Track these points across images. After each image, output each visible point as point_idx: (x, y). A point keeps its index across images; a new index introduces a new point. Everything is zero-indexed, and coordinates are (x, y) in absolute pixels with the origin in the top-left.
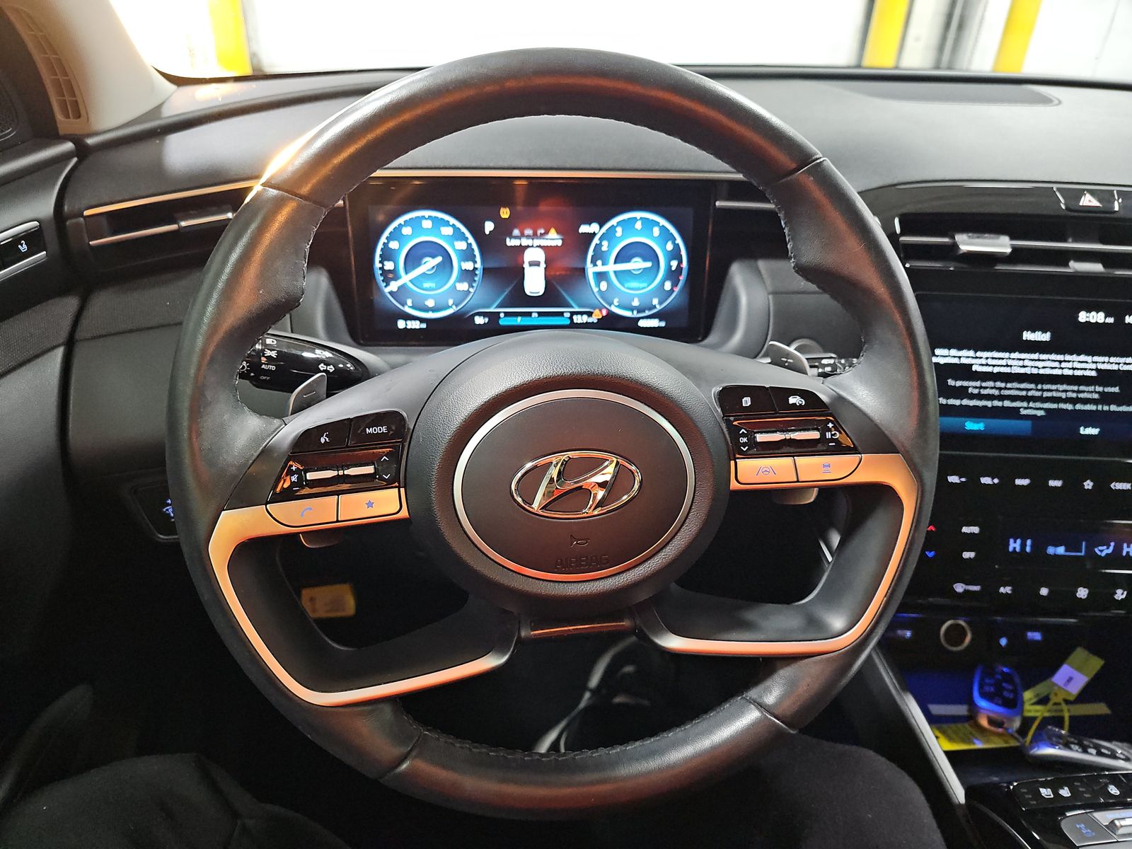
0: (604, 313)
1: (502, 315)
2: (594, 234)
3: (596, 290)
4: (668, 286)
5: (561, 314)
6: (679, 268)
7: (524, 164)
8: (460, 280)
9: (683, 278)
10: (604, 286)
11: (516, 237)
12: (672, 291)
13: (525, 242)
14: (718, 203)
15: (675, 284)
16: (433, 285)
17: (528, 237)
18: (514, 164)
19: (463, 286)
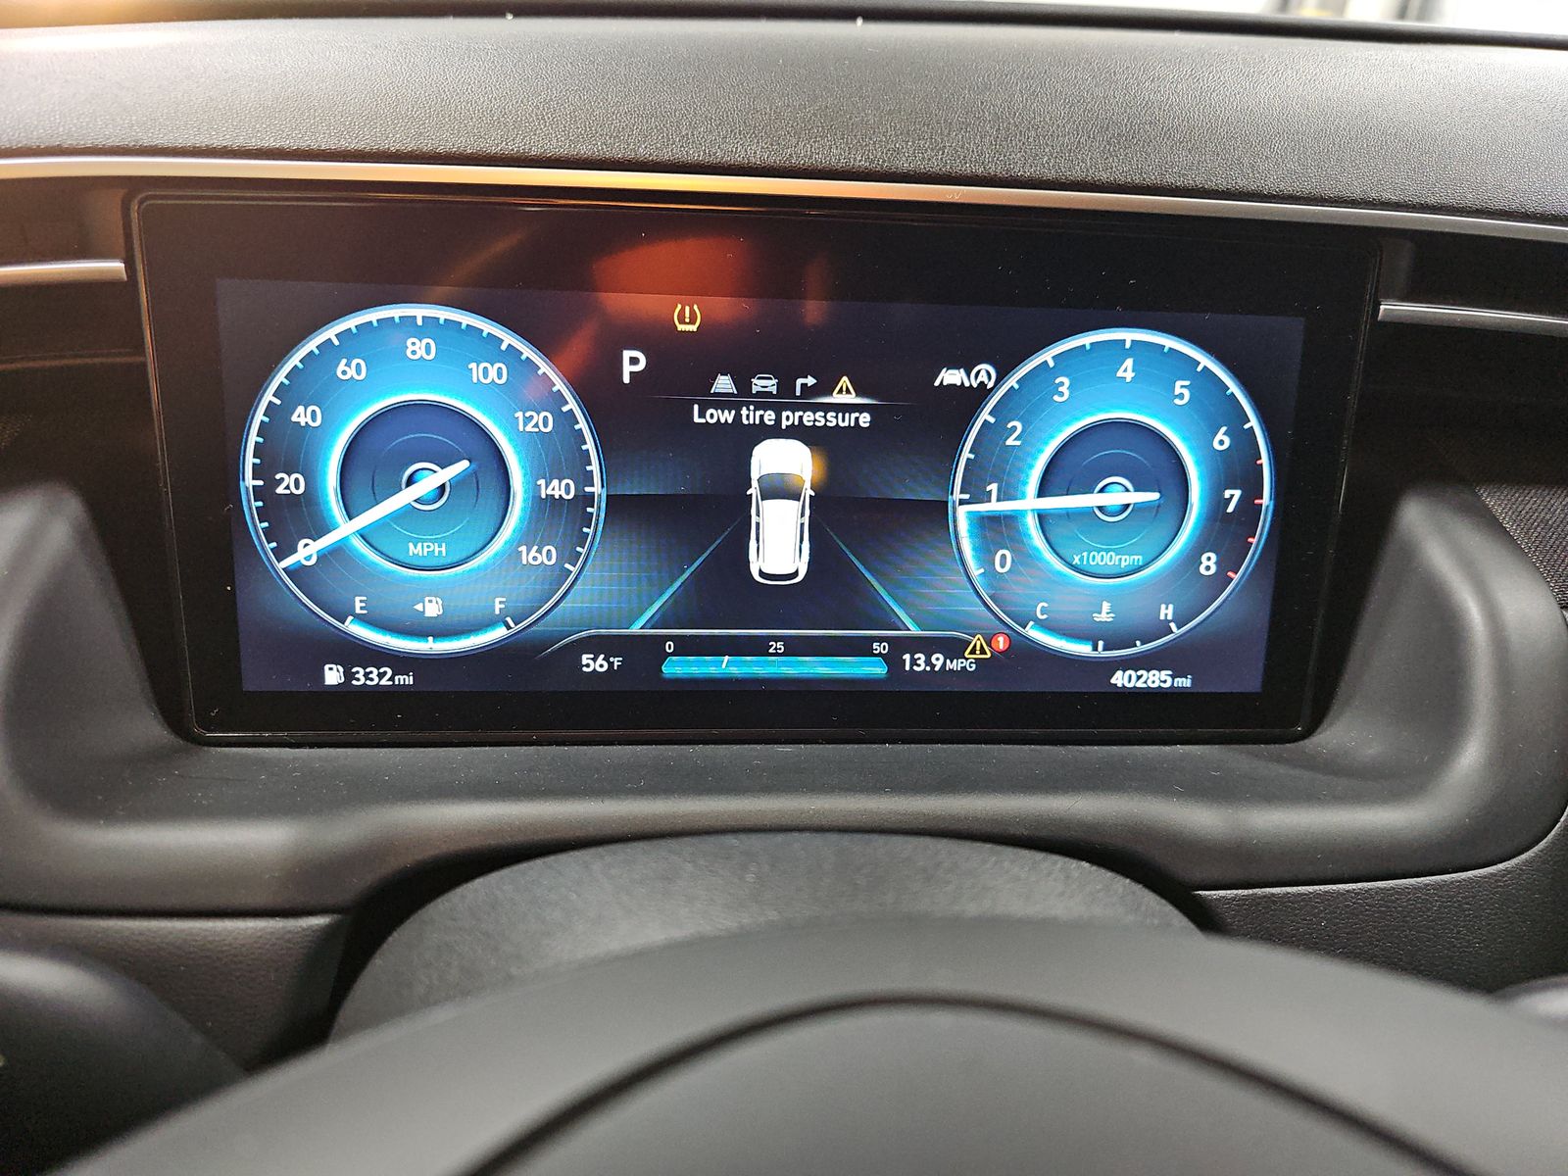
0: (1001, 643)
1: (669, 647)
2: (982, 393)
3: (976, 571)
4: (1209, 563)
5: (862, 648)
6: (1249, 510)
7: (757, 154)
8: (530, 536)
9: (1258, 541)
10: (1004, 560)
11: (723, 402)
12: (1221, 580)
13: (750, 416)
14: (1386, 308)
15: (1230, 561)
16: (439, 551)
17: (763, 401)
18: (720, 156)
19: (544, 556)
